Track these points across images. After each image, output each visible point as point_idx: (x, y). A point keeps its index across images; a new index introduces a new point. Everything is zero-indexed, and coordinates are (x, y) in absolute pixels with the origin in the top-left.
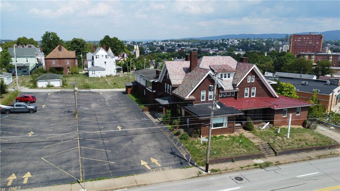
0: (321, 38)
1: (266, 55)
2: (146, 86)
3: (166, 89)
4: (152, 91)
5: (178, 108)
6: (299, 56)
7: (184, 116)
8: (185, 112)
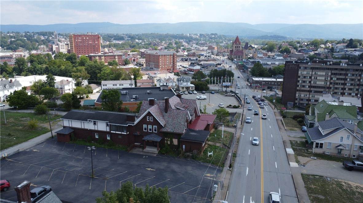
0: (99, 37)
2: (111, 130)
3: (145, 129)
4: (127, 133)
5: (167, 141)
6: (90, 57)
7: (177, 144)
8: (179, 142)
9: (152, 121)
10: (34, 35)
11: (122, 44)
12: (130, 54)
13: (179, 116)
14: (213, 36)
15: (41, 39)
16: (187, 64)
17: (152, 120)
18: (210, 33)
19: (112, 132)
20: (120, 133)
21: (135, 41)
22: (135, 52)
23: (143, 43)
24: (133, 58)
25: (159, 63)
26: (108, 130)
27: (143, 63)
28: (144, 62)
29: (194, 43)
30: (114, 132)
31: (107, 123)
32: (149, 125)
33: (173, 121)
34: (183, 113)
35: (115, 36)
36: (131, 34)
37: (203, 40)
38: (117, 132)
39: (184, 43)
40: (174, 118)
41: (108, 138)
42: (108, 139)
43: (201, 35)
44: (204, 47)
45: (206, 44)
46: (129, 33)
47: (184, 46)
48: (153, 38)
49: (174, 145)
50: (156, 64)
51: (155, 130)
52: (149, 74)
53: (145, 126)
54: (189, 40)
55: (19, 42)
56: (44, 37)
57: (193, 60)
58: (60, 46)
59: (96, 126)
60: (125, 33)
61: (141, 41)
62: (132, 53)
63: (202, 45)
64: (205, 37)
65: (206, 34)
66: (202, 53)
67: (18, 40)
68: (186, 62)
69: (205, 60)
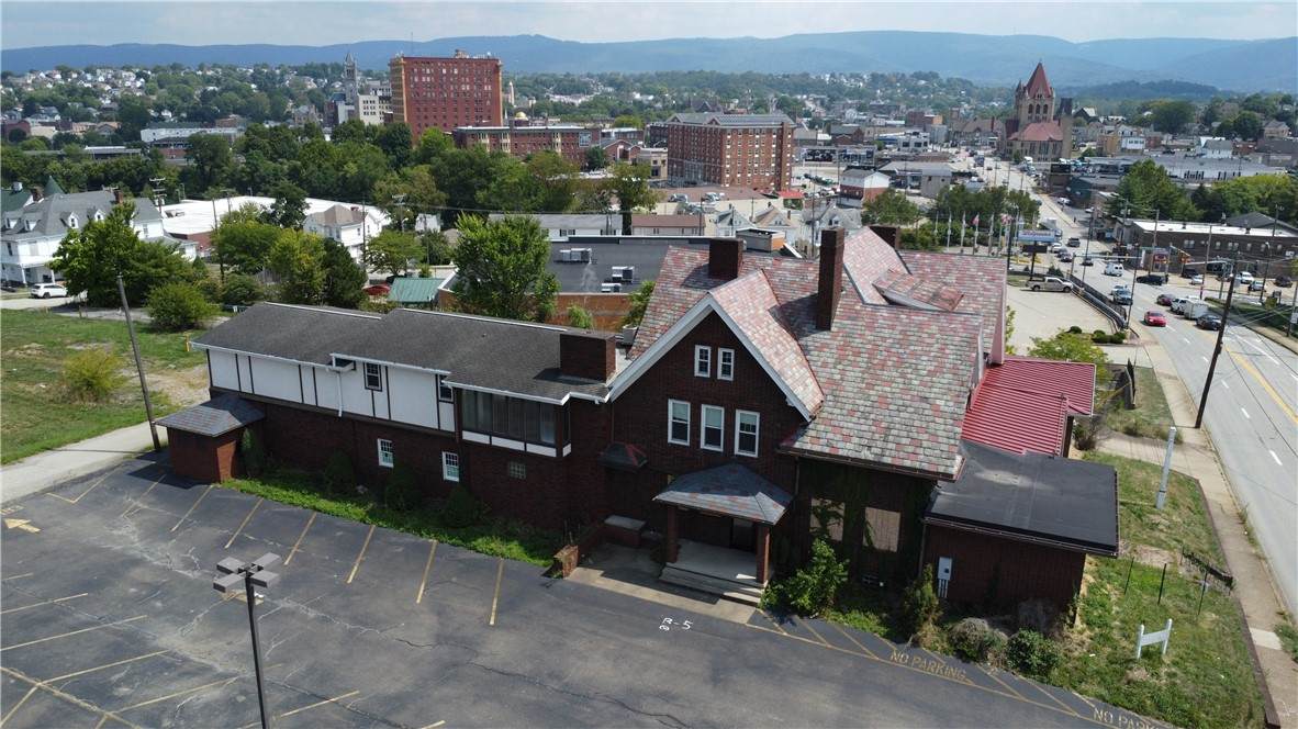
0: (496, 70)
1: (328, 138)
2: (460, 426)
3: (679, 430)
4: (559, 452)
5: (824, 517)
6: (460, 139)
7: (894, 548)
8: (909, 529)
9: (730, 378)
10: (282, 75)
11: (582, 105)
12: (609, 134)
13: (913, 354)
14: (923, 82)
15: (304, 87)
16: (832, 173)
17: (726, 370)
18: (912, 73)
19: (467, 436)
20: (517, 446)
21: (629, 97)
22: (628, 126)
23: (659, 105)
24: (621, 147)
25: (720, 164)
26: (448, 425)
27: (659, 163)
28: (663, 162)
29: (850, 106)
30: (483, 439)
31: (443, 377)
32: (704, 407)
33: (870, 386)
34: (941, 330)
35: (559, 81)
36: (619, 74)
37: (883, 98)
38: (498, 442)
39: (810, 105)
40: (883, 366)
41: (450, 474)
42: (447, 477)
43: (874, 77)
44: (887, 119)
45: (897, 108)
46: (608, 71)
47: (813, 114)
48: (695, 88)
49: (871, 548)
50: (710, 167)
51: (747, 443)
52: (680, 199)
53: (677, 410)
54: (833, 94)
55: (232, 95)
56: (315, 82)
57: (856, 157)
58: (361, 105)
59: (380, 397)
60: (595, 73)
61: (651, 97)
62: (616, 130)
63: (881, 113)
64: (891, 85)
65: (896, 75)
66: (890, 135)
67: (226, 89)
68: (826, 165)
69: (904, 159)
